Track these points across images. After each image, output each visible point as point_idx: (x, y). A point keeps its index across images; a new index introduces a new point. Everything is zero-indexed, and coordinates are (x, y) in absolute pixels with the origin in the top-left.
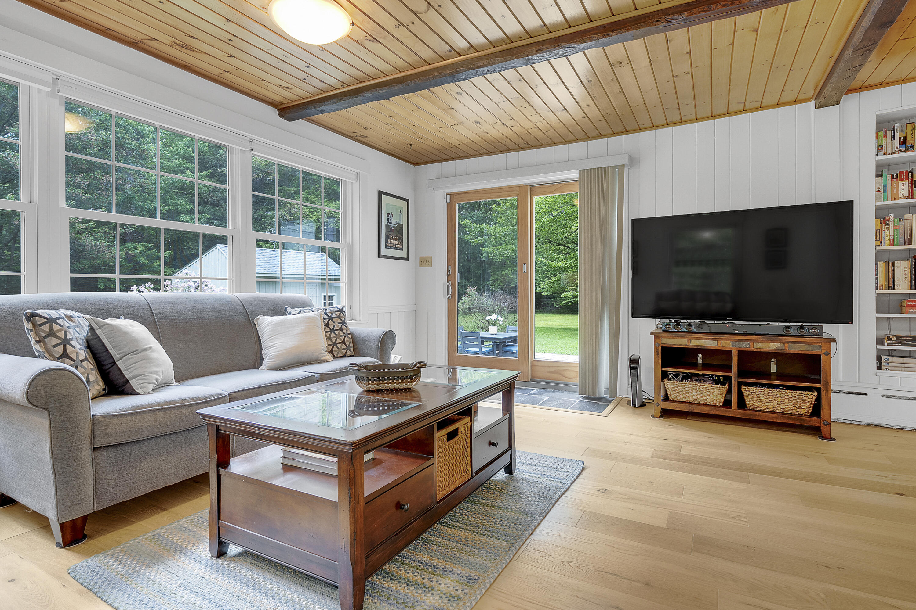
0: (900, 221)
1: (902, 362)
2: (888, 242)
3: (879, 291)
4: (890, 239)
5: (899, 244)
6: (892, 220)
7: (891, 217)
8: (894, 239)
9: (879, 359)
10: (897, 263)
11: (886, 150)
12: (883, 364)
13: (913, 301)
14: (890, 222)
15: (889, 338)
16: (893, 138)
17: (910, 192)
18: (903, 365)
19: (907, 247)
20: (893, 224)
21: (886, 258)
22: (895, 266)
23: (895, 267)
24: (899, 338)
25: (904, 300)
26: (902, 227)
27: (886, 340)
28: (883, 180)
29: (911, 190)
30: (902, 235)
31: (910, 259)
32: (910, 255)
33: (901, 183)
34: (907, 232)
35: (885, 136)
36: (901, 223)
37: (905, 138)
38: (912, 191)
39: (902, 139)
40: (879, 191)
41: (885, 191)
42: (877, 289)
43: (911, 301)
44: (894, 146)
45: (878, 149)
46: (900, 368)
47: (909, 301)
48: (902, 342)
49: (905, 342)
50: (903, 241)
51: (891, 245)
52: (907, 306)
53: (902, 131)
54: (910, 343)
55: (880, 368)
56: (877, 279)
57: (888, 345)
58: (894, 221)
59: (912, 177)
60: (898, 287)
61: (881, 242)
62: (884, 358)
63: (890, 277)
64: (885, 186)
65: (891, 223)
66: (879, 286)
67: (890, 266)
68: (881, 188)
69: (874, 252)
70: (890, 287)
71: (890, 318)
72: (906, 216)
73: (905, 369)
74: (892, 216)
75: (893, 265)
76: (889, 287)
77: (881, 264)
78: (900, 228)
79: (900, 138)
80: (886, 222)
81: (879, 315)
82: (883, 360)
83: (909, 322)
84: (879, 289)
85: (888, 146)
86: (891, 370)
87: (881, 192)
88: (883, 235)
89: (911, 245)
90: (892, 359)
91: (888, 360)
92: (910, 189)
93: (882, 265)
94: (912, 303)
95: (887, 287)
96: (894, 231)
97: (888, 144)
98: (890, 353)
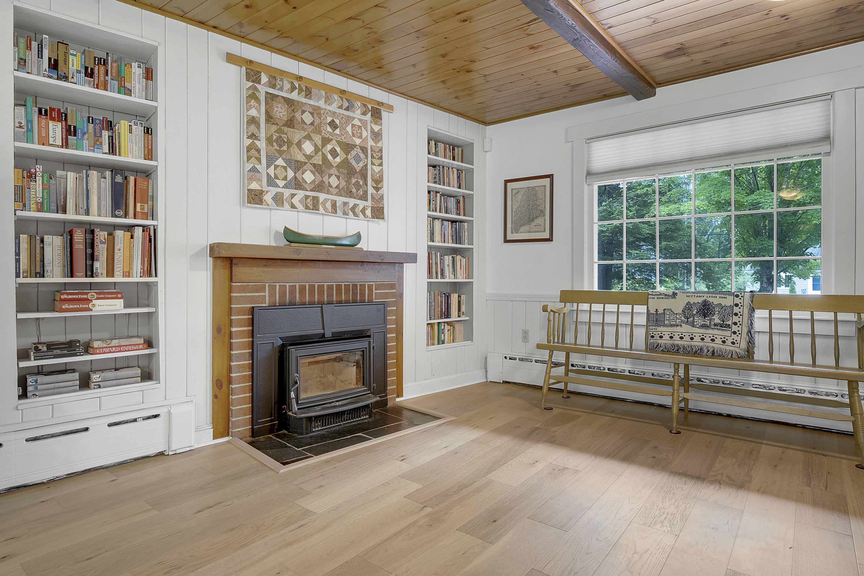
0: (51, 178)
1: (55, 380)
2: (33, 206)
3: (21, 280)
4: (38, 203)
5: (50, 211)
6: (39, 174)
7: (37, 170)
8: (42, 204)
9: (22, 383)
10: (48, 239)
11: (30, 68)
12: (30, 389)
13: (68, 294)
14: (37, 177)
15: (37, 349)
16: (40, 55)
17: (64, 140)
18: (57, 385)
19: (60, 216)
20: (41, 181)
21: (33, 230)
22: (45, 242)
23: (45, 244)
24: (51, 346)
25: (58, 291)
26: (53, 187)
27: (32, 353)
28: (26, 112)
29: (65, 139)
30: (53, 199)
31: (65, 235)
32: (64, 229)
33: (51, 123)
34: (61, 195)
35: (29, 47)
36: (52, 182)
37: (56, 61)
38: (67, 139)
39: (52, 61)
40: (20, 127)
41: (30, 130)
42: (18, 275)
43: (65, 293)
44: (41, 66)
45: (19, 63)
46: (52, 391)
47: (63, 294)
48: (55, 352)
49: (58, 352)
50: (55, 208)
51: (39, 210)
52: (62, 300)
53: (51, 51)
54: (65, 352)
55: (24, 395)
56: (18, 261)
57: (35, 360)
58: (43, 177)
59: (66, 119)
60: (49, 274)
61: (24, 205)
62: (30, 380)
63: (38, 259)
64: (29, 122)
65: (39, 179)
66: (21, 271)
67: (38, 242)
68: (24, 123)
69: (13, 219)
70: (38, 273)
71: (38, 319)
72: (59, 173)
73: (59, 390)
74: (39, 168)
75: (42, 241)
76: (36, 273)
77: (24, 238)
78: (51, 188)
79: (50, 59)
80: (32, 176)
81: (21, 316)
82: (29, 382)
83: (64, 323)
84: (21, 276)
85: (33, 63)
86: (40, 396)
87: (24, 130)
88: (27, 194)
89: (66, 213)
90: (41, 379)
91: (36, 381)
92: (64, 137)
93: (25, 240)
94: (66, 297)
95: (33, 274)
96: (43, 192)
97: (33, 61)
98: (40, 371)
